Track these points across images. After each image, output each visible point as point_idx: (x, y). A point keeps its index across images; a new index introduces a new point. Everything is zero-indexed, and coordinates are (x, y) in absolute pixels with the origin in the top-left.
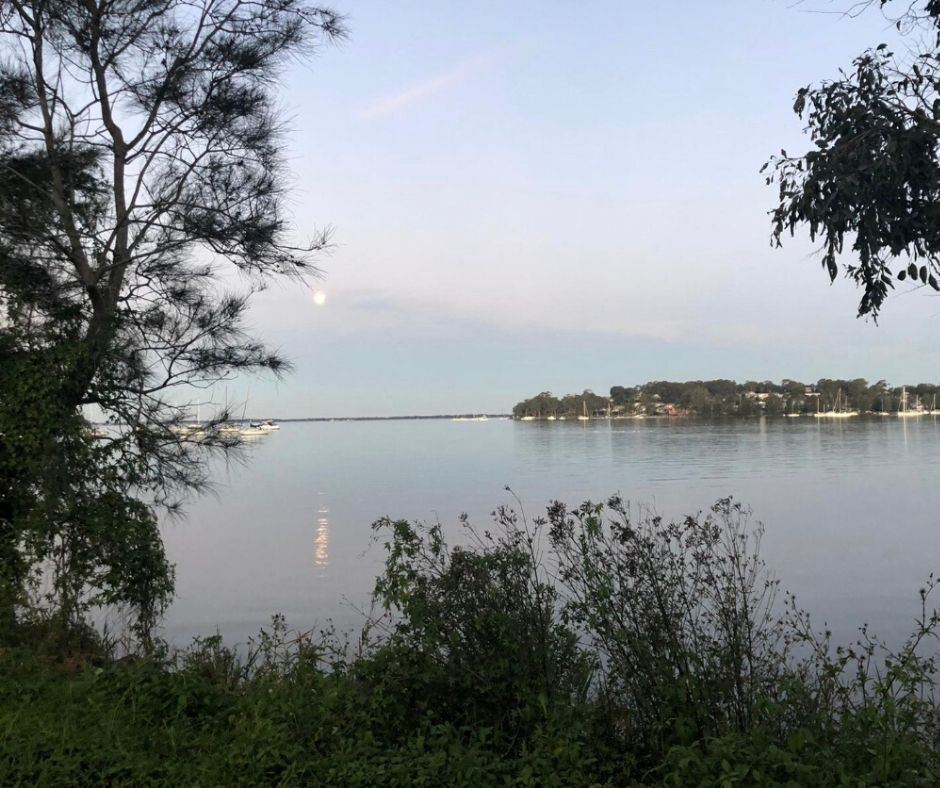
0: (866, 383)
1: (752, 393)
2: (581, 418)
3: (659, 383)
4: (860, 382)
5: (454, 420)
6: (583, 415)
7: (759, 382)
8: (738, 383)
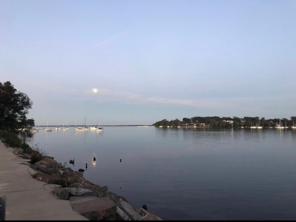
0: (259, 118)
1: (225, 121)
2: (178, 127)
3: (197, 117)
4: (257, 118)
5: (138, 126)
6: (178, 126)
7: (226, 117)
8: (220, 117)
